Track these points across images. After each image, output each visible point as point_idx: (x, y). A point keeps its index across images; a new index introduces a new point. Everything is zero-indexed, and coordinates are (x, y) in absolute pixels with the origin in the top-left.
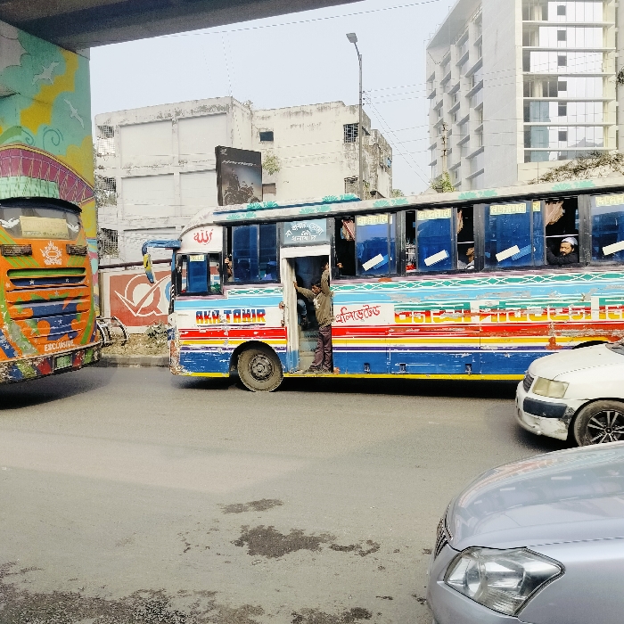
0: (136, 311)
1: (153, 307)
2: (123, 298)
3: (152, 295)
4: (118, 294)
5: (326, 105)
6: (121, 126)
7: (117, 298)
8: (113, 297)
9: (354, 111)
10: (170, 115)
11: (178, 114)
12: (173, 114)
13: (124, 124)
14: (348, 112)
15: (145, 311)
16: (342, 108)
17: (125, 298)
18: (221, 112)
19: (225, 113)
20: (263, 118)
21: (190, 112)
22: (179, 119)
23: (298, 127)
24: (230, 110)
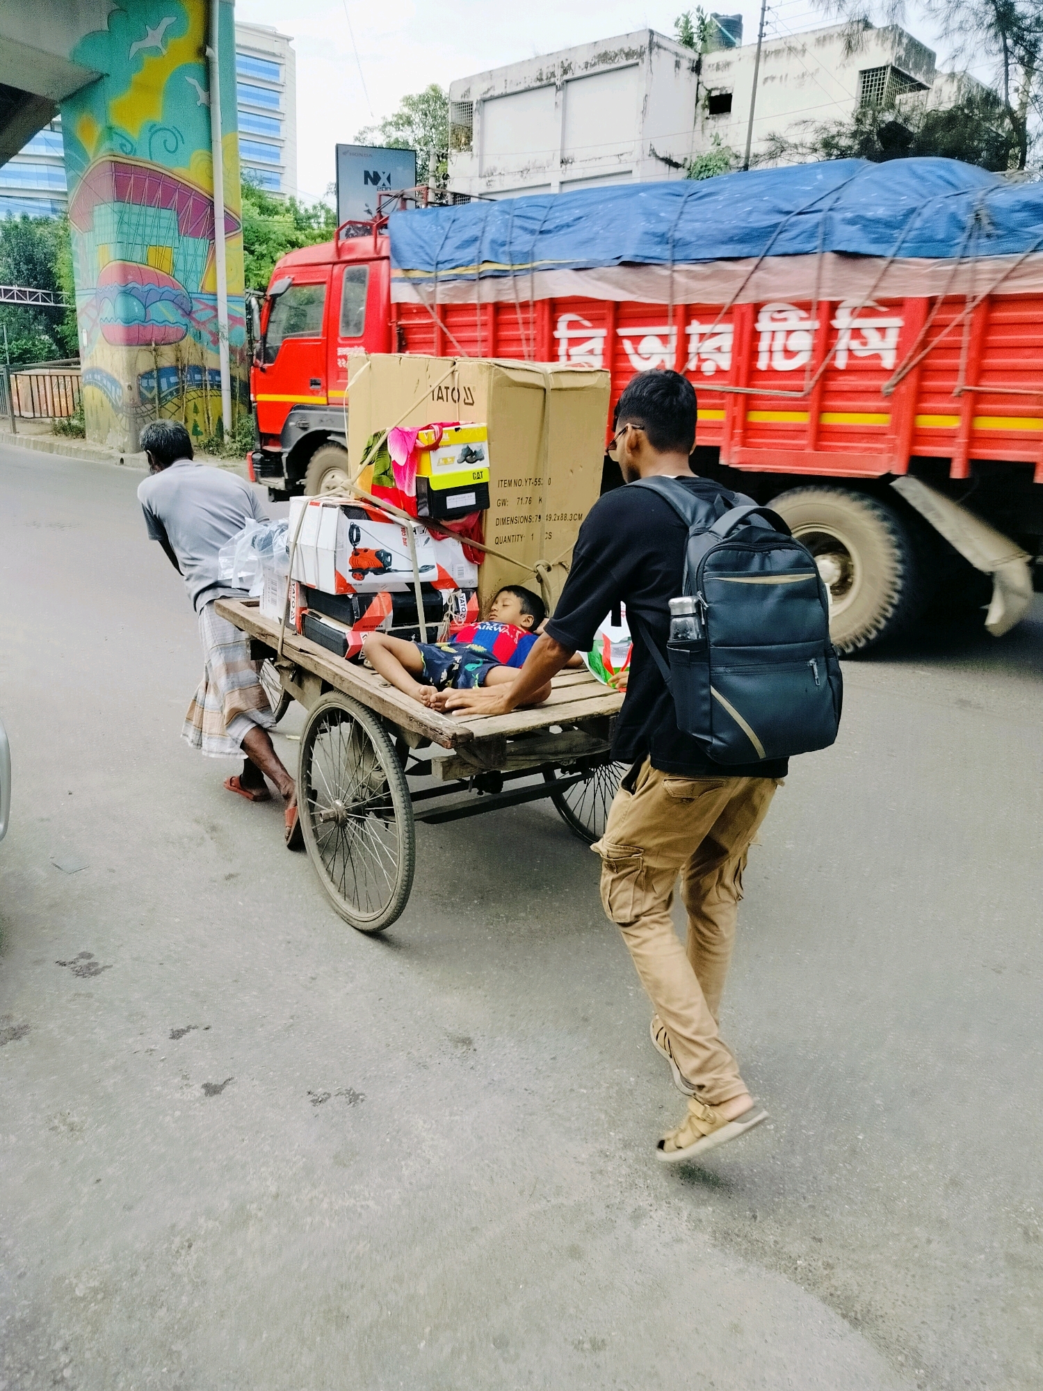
6: (485, 101)
9: (884, 40)
10: (553, 74)
11: (565, 72)
12: (559, 72)
13: (488, 96)
14: (873, 44)
18: (631, 61)
19: (637, 64)
20: (718, 68)
21: (583, 66)
22: (567, 81)
23: (777, 81)
24: (646, 57)
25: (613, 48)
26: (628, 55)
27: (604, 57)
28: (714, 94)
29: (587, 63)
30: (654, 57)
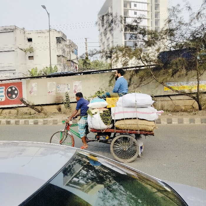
9: (59, 33)
16: (55, 32)
19: (13, 31)
20: (28, 34)
23: (41, 37)
24: (15, 30)
25: (7, 28)
26: (11, 29)
27: (5, 29)
28: (28, 38)
29: (1, 30)
30: (16, 30)
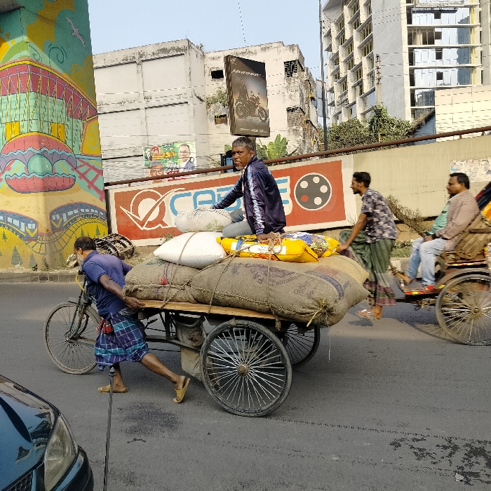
0: (142, 225)
1: (159, 220)
2: (130, 214)
3: (157, 209)
4: (124, 210)
5: (268, 46)
7: (123, 213)
8: (120, 213)
9: (293, 50)
10: (134, 57)
11: (141, 57)
12: (137, 57)
14: (288, 51)
15: (150, 224)
16: (282, 48)
17: (131, 213)
18: (179, 53)
19: (183, 54)
20: (213, 59)
21: (151, 54)
22: (143, 61)
24: (187, 51)
25: (168, 47)
26: (179, 49)
27: (164, 50)
28: (213, 70)
29: (153, 53)
30: (190, 52)
